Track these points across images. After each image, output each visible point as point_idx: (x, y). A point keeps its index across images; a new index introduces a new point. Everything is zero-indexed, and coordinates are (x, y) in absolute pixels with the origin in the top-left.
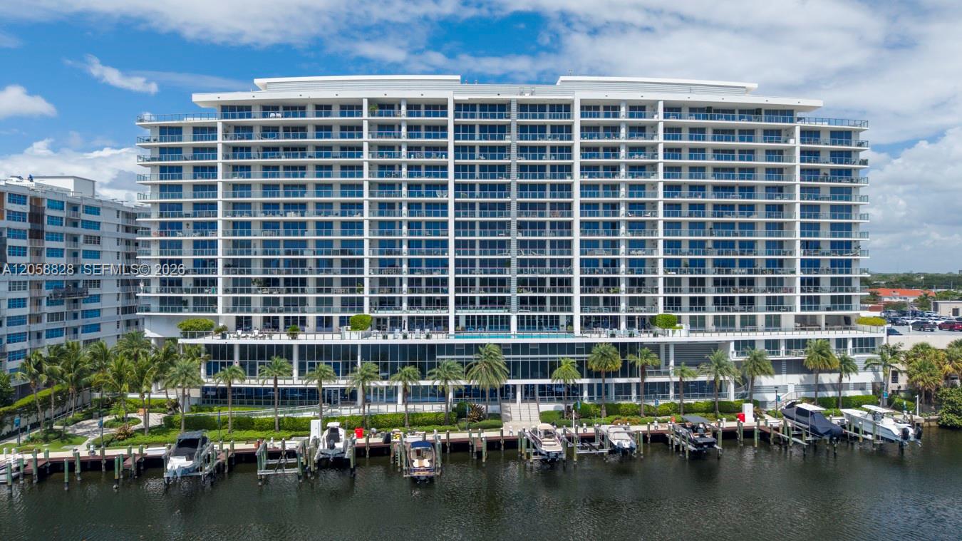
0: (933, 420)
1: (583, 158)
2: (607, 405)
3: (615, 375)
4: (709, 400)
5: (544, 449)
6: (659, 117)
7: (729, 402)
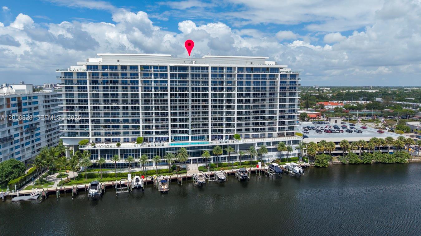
0: (313, 165)
1: (212, 86)
2: (218, 164)
3: (221, 155)
4: (249, 160)
5: (199, 181)
6: (236, 72)
7: (255, 161)
